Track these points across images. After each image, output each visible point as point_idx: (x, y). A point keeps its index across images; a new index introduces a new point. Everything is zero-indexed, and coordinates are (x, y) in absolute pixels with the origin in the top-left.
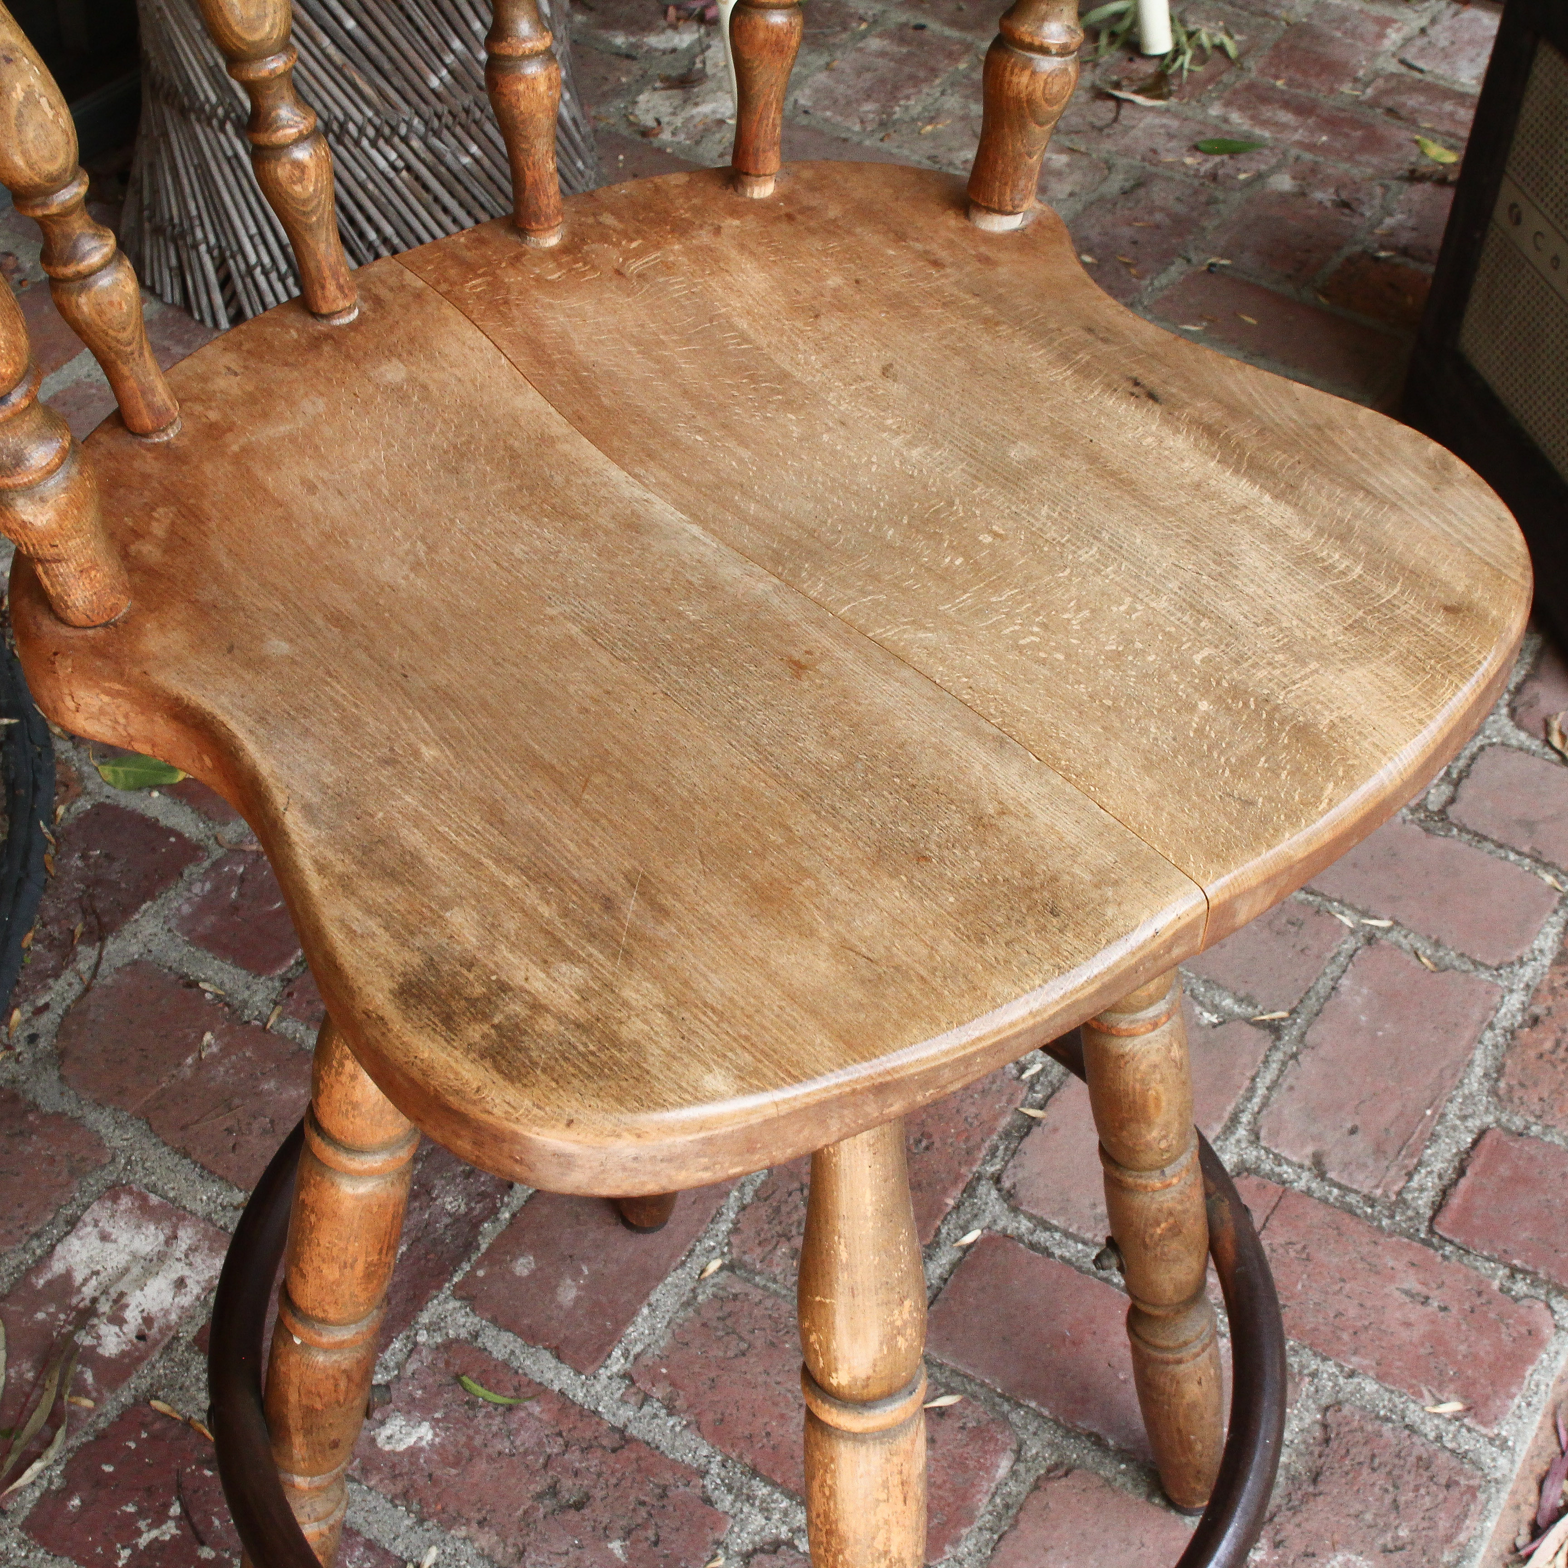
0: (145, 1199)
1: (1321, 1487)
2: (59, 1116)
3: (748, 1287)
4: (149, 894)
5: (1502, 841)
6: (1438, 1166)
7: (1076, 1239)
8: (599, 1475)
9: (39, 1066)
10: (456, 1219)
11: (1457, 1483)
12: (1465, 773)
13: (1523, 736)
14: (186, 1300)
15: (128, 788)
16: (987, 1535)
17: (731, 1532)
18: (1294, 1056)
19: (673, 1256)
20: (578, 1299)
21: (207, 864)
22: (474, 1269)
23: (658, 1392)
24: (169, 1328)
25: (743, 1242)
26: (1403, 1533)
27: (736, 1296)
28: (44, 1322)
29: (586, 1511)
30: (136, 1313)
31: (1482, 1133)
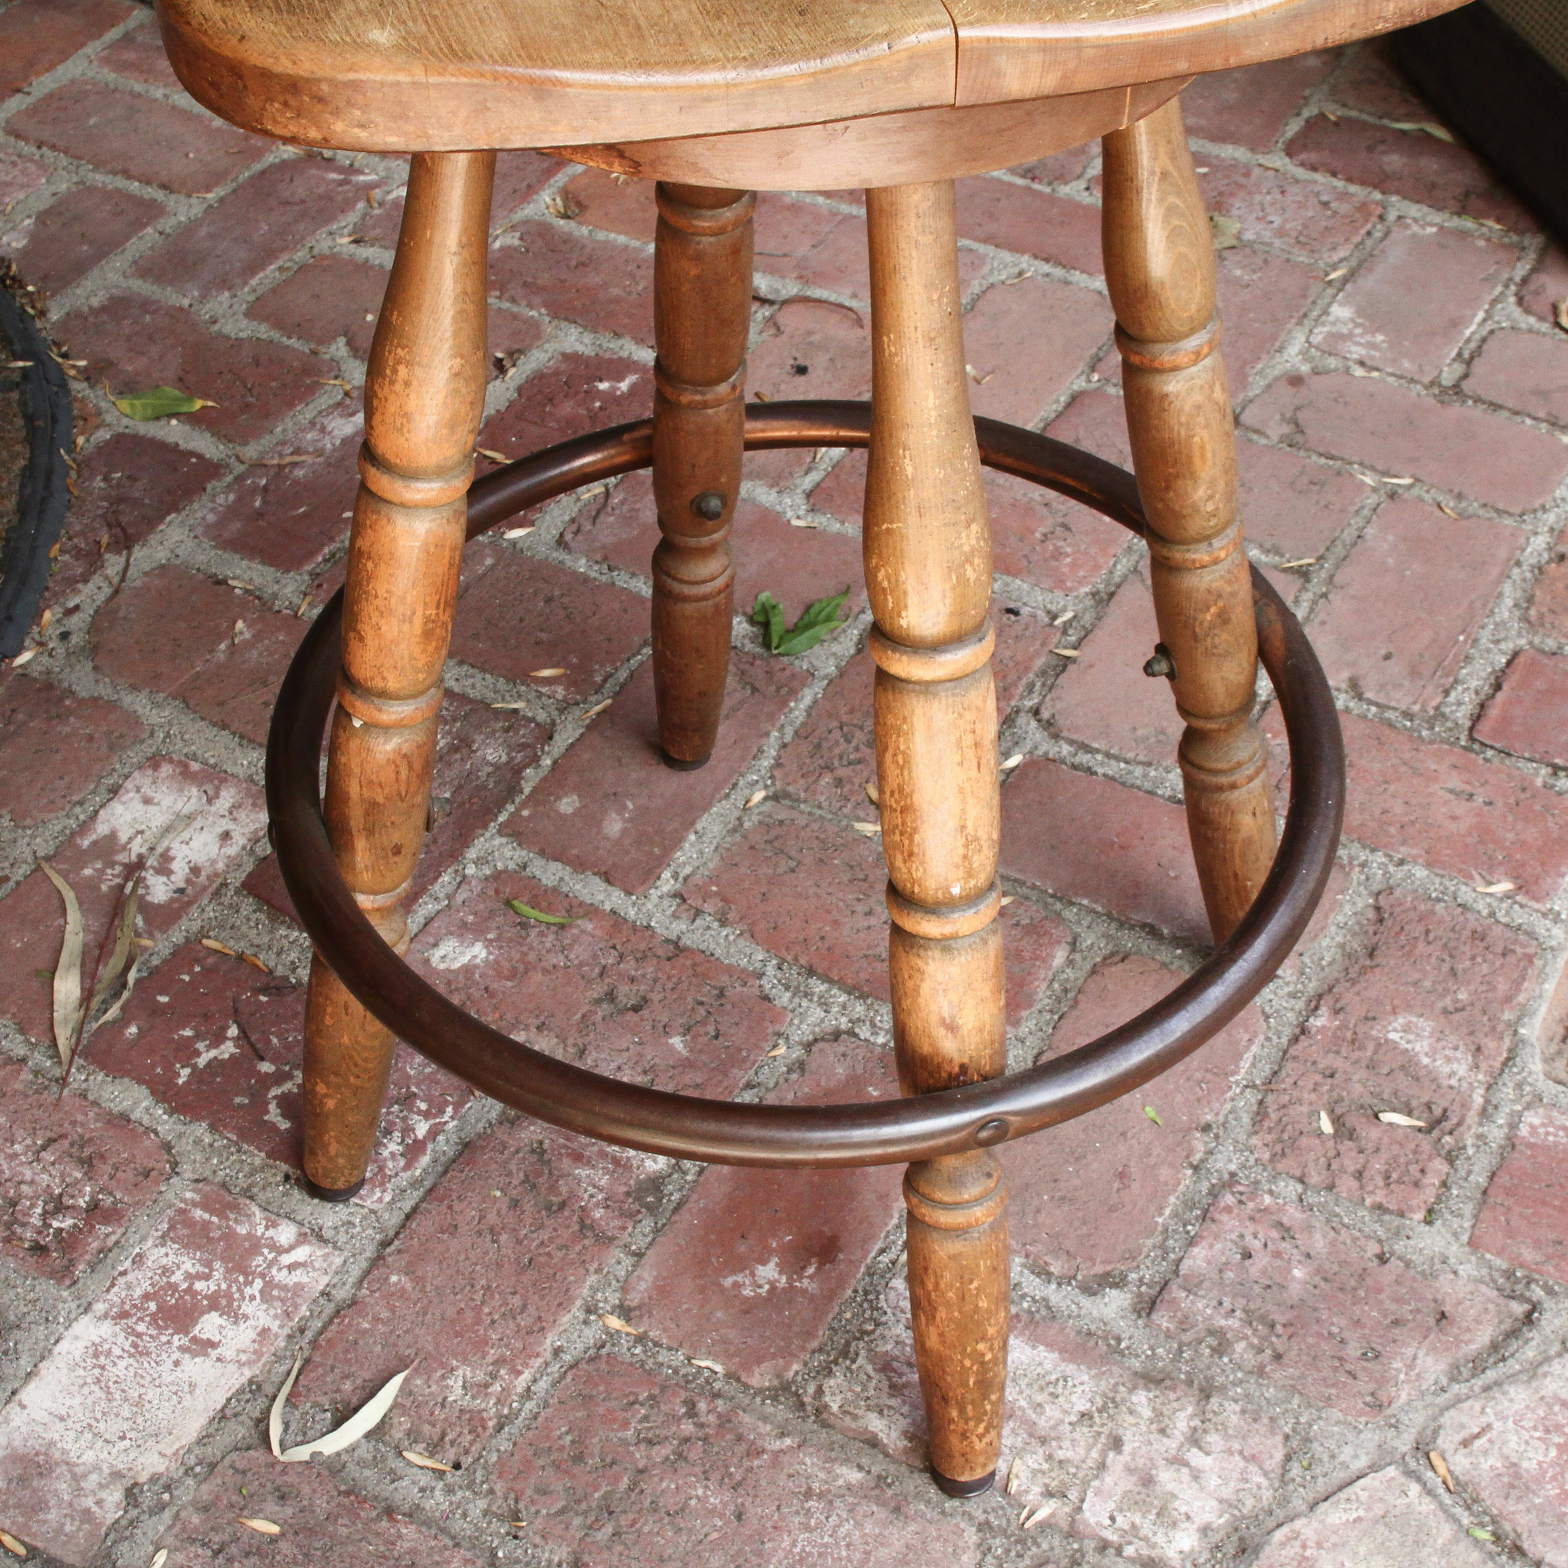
0: (186, 766)
1: (1378, 960)
2: (95, 700)
3: (794, 814)
4: (175, 508)
5: (1519, 408)
6: (1474, 683)
7: (1117, 758)
8: (655, 980)
9: (73, 659)
10: (497, 767)
11: (1513, 951)
12: (1477, 352)
13: (1532, 320)
14: (232, 850)
15: (147, 419)
16: (1048, 1016)
17: (791, 1023)
18: (1324, 595)
19: (717, 790)
20: (624, 831)
21: (229, 479)
22: (518, 810)
23: (708, 907)
24: (216, 875)
25: (787, 775)
26: (1463, 996)
27: (781, 822)
28: (90, 878)
29: (645, 1013)
30: (183, 864)
31: (1516, 654)
